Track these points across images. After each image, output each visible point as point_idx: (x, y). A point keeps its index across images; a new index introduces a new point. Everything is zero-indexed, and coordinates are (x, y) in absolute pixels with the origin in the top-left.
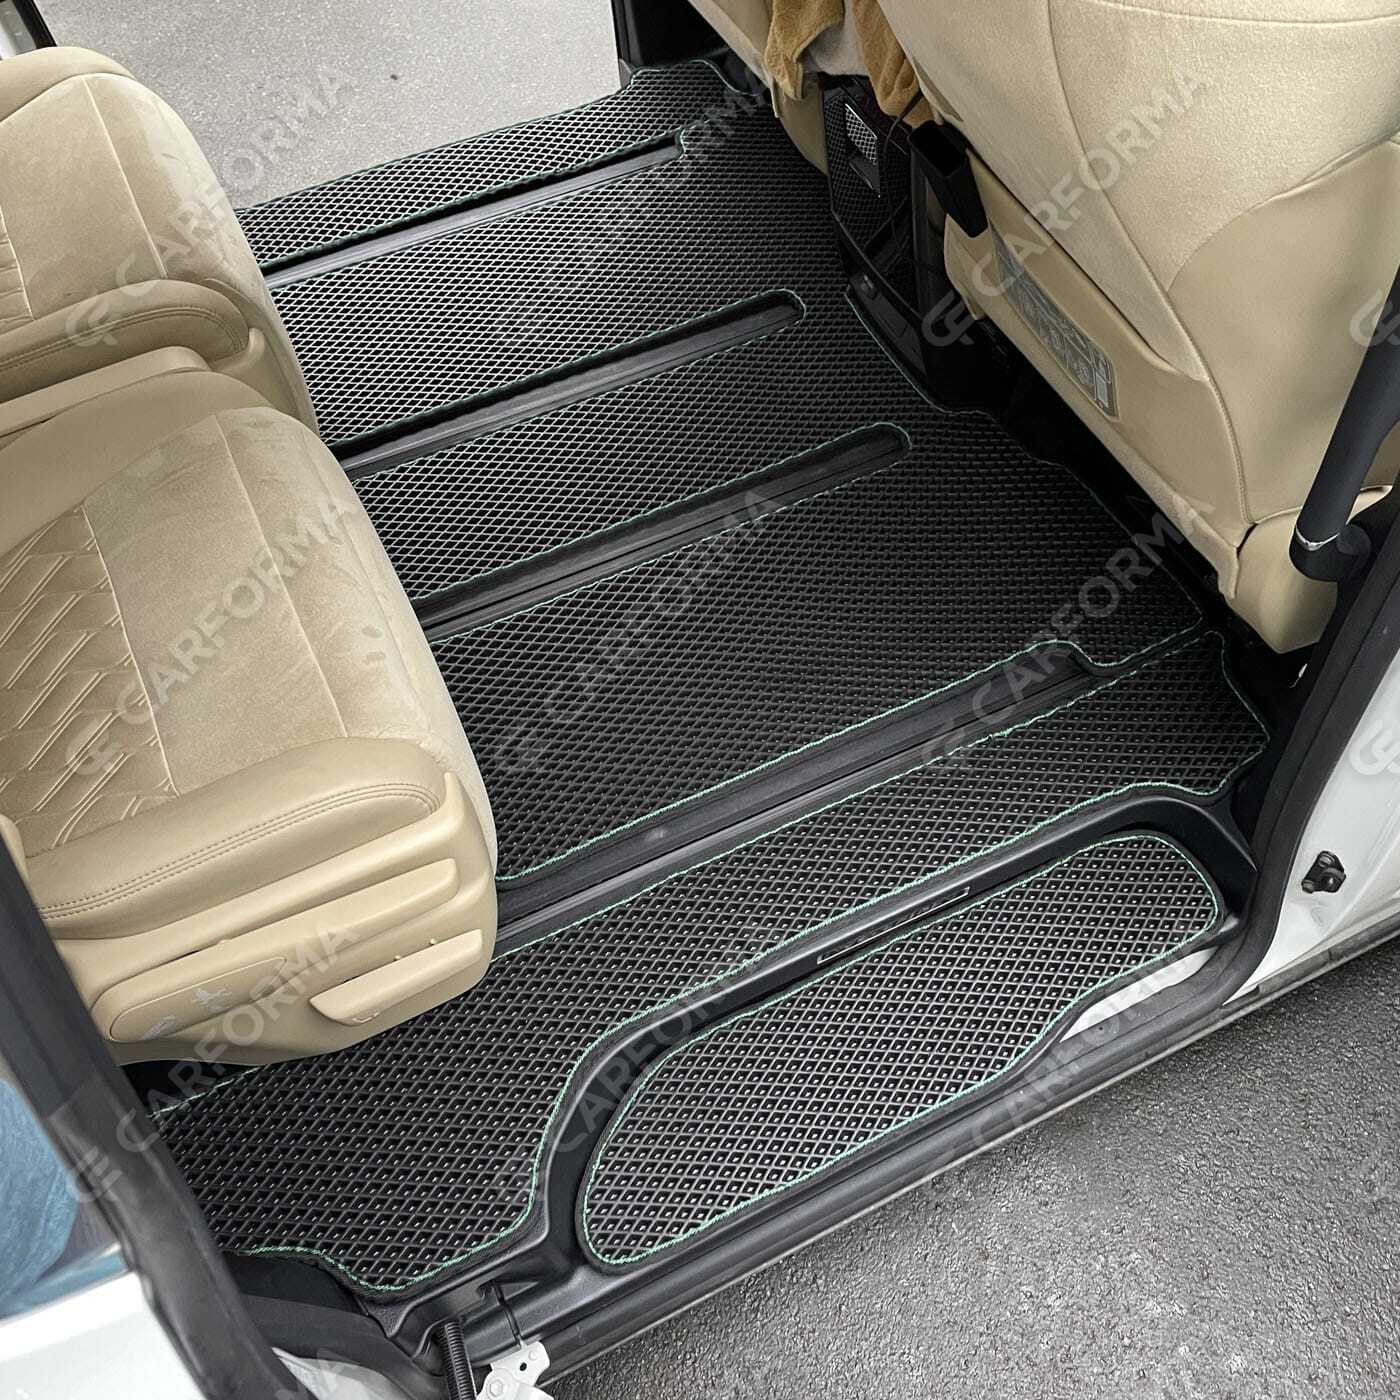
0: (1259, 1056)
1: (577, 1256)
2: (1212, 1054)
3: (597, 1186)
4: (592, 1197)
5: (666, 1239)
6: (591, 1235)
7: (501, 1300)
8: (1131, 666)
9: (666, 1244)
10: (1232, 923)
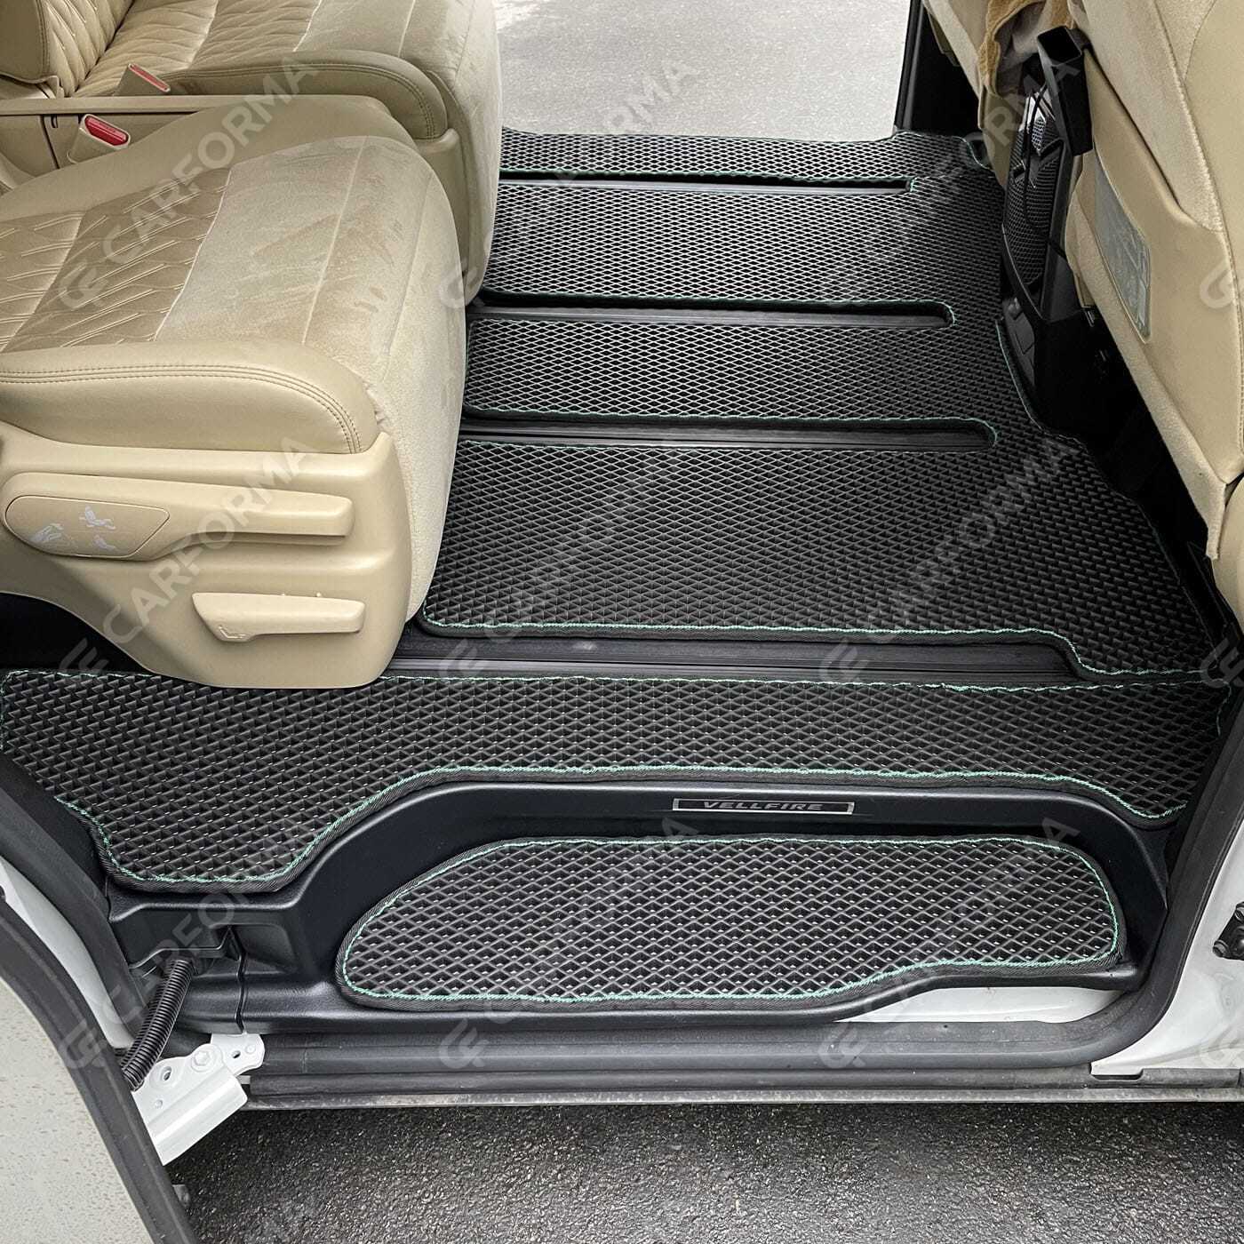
0: (1141, 1198)
1: (327, 970)
2: (1089, 1171)
3: (379, 920)
4: (371, 927)
5: (411, 992)
6: (350, 957)
7: (241, 974)
8: (1119, 680)
9: (410, 997)
10: (1127, 973)
